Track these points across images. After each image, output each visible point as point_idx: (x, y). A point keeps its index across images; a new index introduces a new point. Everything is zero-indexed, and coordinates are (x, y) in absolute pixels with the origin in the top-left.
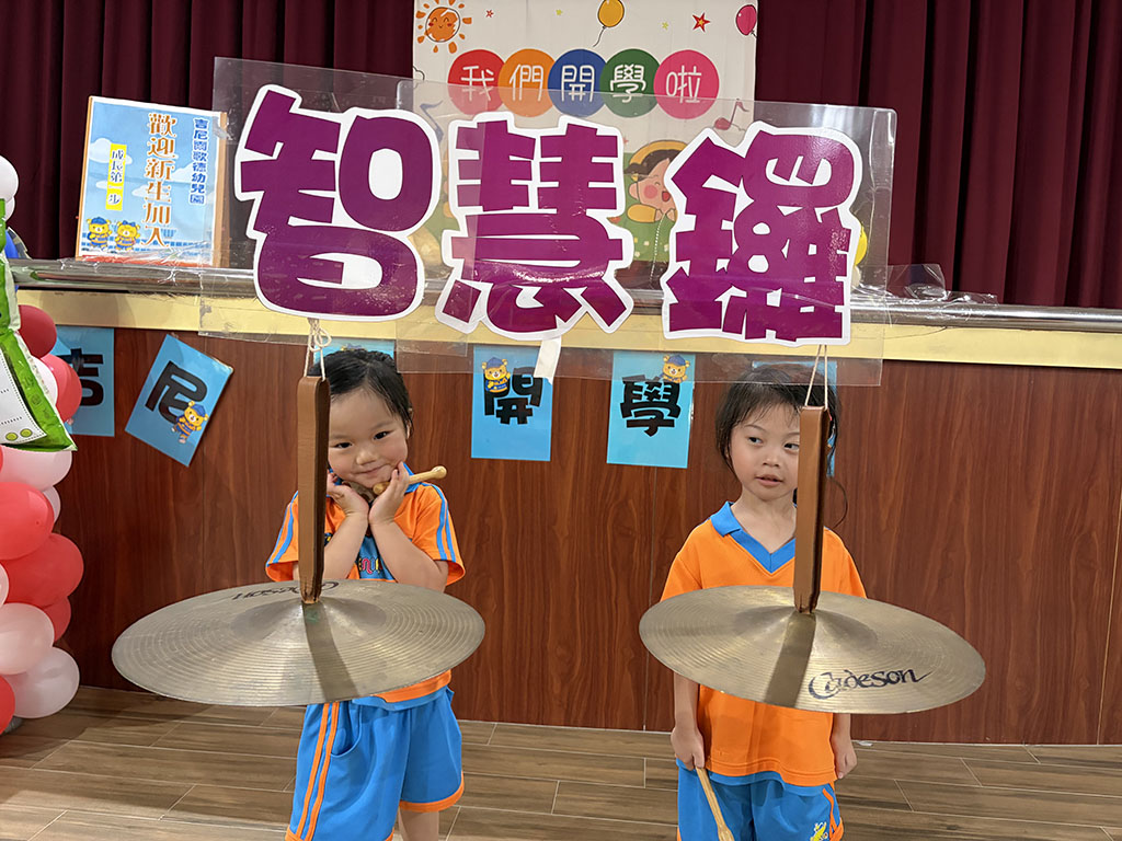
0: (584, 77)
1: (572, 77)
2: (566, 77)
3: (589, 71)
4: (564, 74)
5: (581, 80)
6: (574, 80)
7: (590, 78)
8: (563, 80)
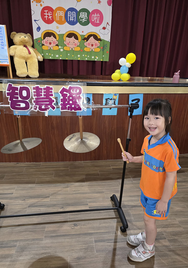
0: (73, 15)
1: (70, 15)
2: (69, 15)
3: (74, 13)
4: (68, 14)
5: (73, 16)
6: (71, 16)
7: (74, 15)
8: (68, 16)
